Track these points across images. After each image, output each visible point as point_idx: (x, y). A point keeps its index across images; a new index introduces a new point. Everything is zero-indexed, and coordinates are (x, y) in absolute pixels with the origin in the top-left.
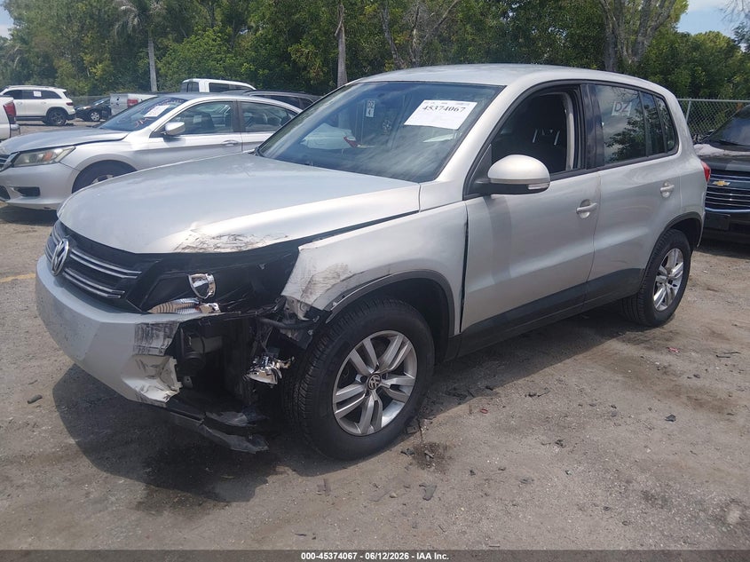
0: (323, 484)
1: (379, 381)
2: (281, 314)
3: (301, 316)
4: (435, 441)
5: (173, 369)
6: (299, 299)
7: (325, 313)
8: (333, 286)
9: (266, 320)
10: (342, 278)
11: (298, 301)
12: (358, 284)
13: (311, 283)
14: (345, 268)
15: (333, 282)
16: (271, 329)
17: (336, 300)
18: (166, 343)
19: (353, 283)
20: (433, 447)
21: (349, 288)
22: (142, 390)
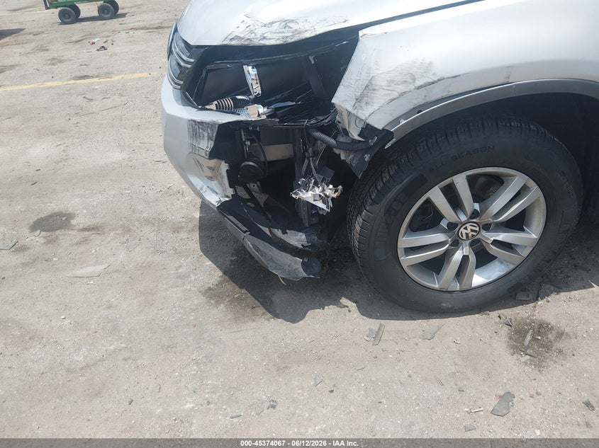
0: (376, 329)
1: (478, 232)
2: (333, 129)
3: (355, 134)
4: (548, 321)
5: (225, 174)
6: (350, 109)
7: (386, 134)
8: (402, 95)
9: (318, 134)
10: (419, 82)
11: (349, 113)
12: (445, 94)
13: (369, 87)
14: (428, 68)
15: (402, 88)
16: (324, 146)
17: (405, 116)
18: (209, 146)
19: (436, 93)
20: (542, 329)
21: (429, 100)
22: (202, 189)
